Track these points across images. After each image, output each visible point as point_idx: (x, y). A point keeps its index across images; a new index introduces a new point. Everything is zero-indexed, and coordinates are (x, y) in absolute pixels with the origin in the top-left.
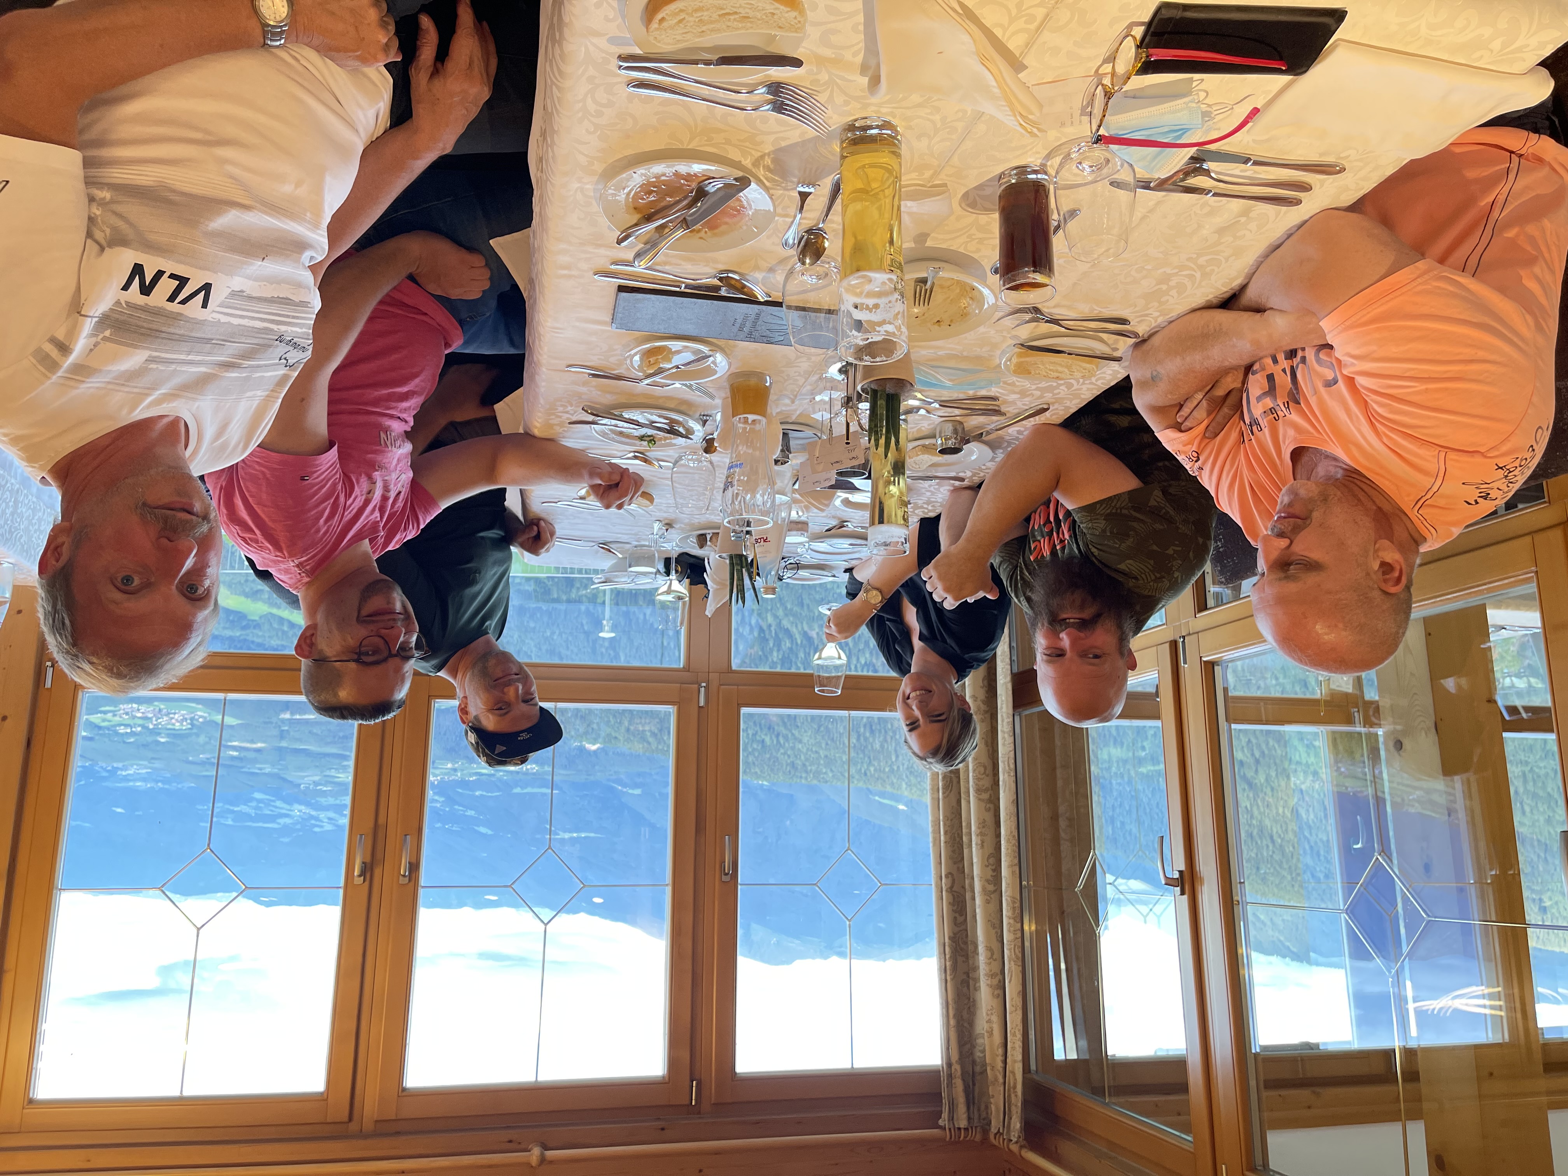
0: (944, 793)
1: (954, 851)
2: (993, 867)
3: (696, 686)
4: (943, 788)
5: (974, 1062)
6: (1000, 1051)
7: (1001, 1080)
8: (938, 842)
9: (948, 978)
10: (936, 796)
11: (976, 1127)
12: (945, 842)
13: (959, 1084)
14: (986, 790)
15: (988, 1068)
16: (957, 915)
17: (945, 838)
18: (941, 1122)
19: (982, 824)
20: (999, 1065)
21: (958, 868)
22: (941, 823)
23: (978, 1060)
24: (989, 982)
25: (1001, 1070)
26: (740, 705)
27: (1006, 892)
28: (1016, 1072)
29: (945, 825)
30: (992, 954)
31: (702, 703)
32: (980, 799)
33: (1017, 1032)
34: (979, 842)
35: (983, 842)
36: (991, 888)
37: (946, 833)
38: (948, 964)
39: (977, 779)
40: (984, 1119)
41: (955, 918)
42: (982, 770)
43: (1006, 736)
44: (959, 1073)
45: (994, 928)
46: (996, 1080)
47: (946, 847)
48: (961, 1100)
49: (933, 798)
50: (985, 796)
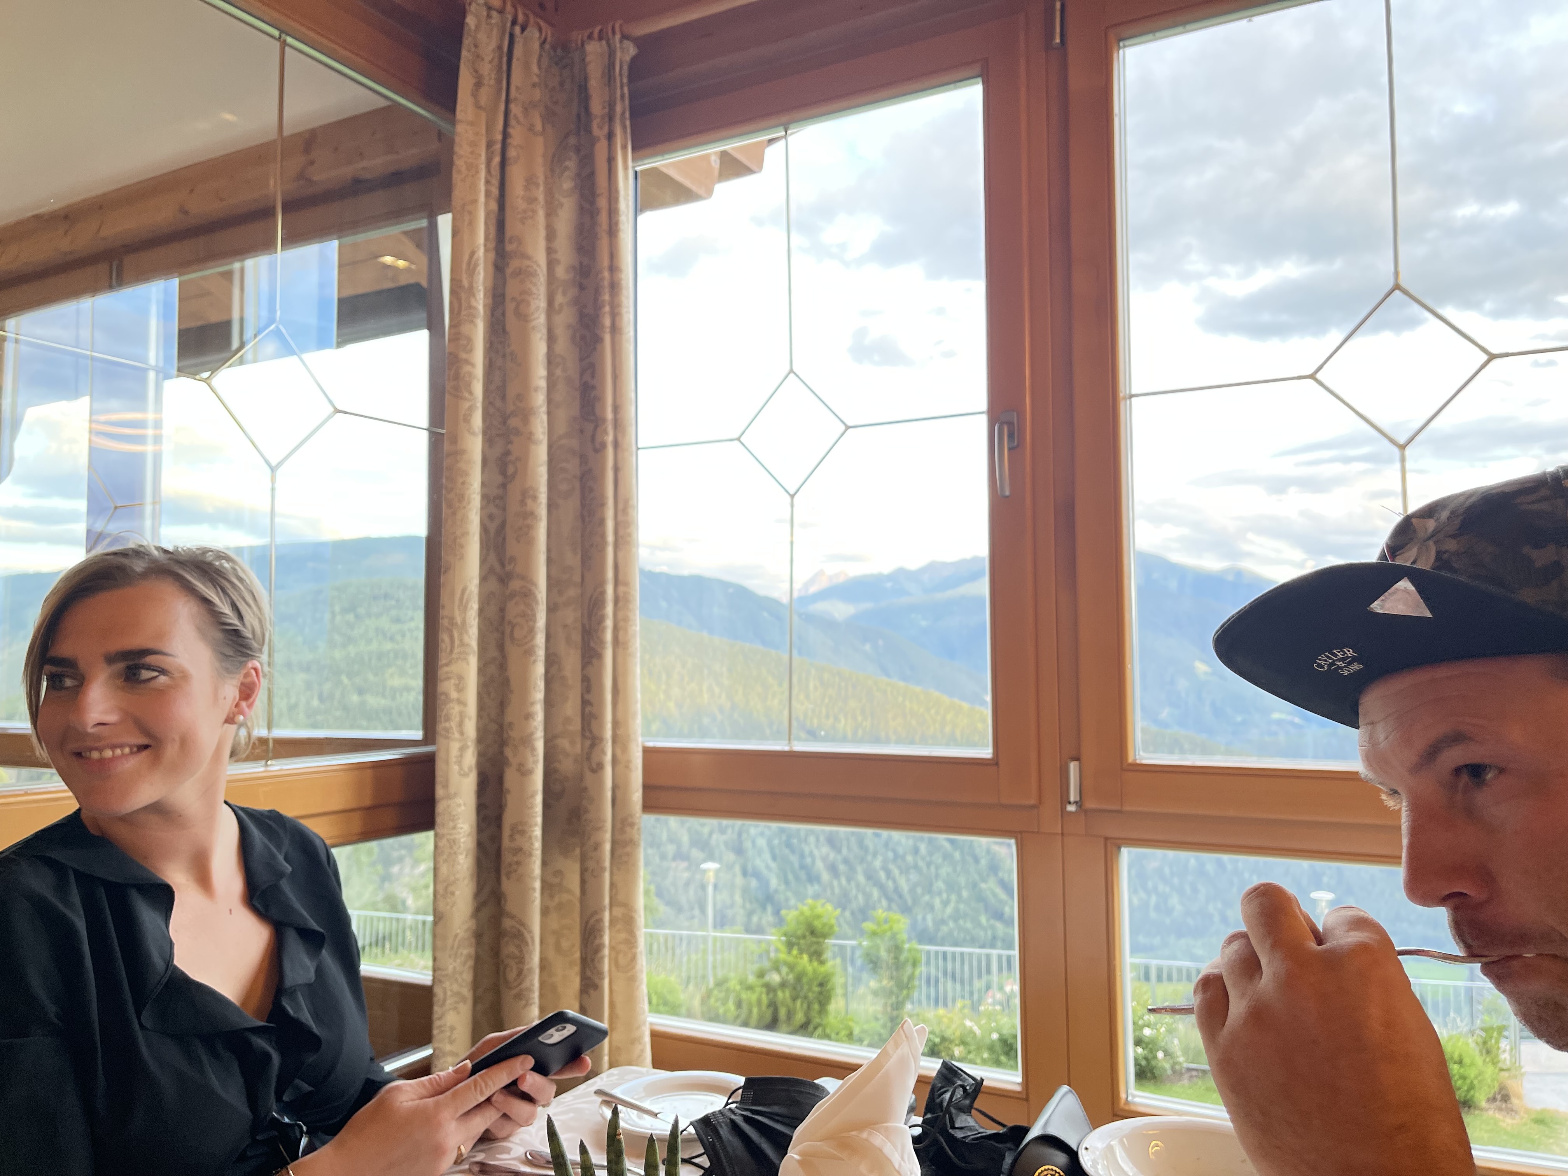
13: (597, 107)
14: (513, 595)
15: (539, 127)
18: (632, 50)
20: (516, 132)
23: (571, 154)
25: (513, 122)
26: (993, 763)
29: (603, 536)
30: (517, 309)
31: (1073, 767)
33: (463, 169)
34: (529, 502)
35: (523, 502)
37: (602, 522)
38: (607, 297)
39: (530, 617)
40: (565, 67)
41: (593, 376)
42: (518, 633)
46: (526, 110)
47: (604, 497)
48: (595, 84)
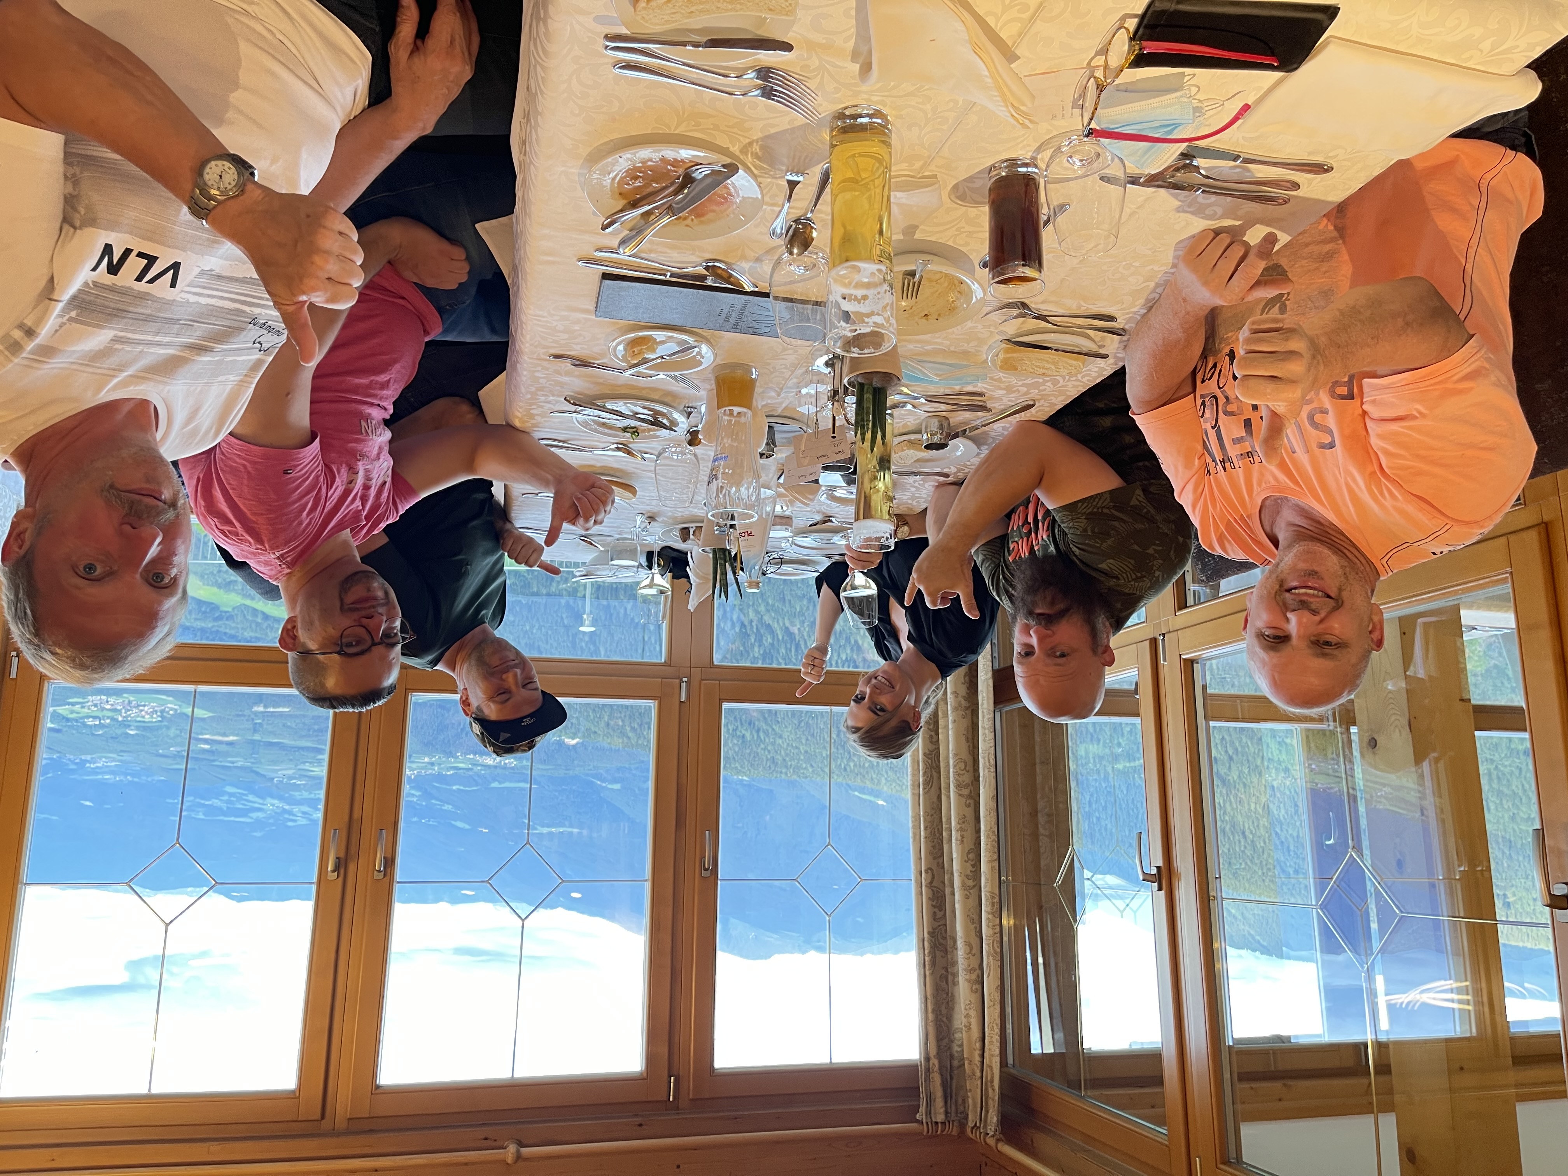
0: (924, 789)
1: (934, 847)
2: (973, 863)
3: (677, 681)
4: (924, 784)
5: (952, 1057)
6: (978, 1045)
7: (978, 1074)
8: (918, 837)
9: (927, 973)
10: (916, 792)
11: (953, 1121)
12: (926, 837)
13: (937, 1078)
14: (967, 786)
15: (966, 1063)
16: (936, 910)
17: (925, 833)
18: (918, 1117)
19: (962, 820)
20: (977, 1059)
21: (938, 863)
22: (922, 819)
23: (956, 1055)
24: (967, 977)
25: (979, 1064)
26: (721, 701)
27: (985, 887)
28: (994, 1065)
29: (925, 821)
30: (971, 949)
31: (683, 699)
32: (960, 795)
33: (995, 1027)
34: (959, 838)
35: (962, 837)
36: (970, 883)
37: (926, 828)
38: (927, 959)
39: (957, 774)
40: (961, 1113)
41: (935, 913)
42: (962, 765)
43: (987, 731)
44: (937, 1068)
45: (973, 923)
46: (974, 1074)
47: (926, 842)
48: (939, 1093)
49: (913, 794)
50: (966, 792)
